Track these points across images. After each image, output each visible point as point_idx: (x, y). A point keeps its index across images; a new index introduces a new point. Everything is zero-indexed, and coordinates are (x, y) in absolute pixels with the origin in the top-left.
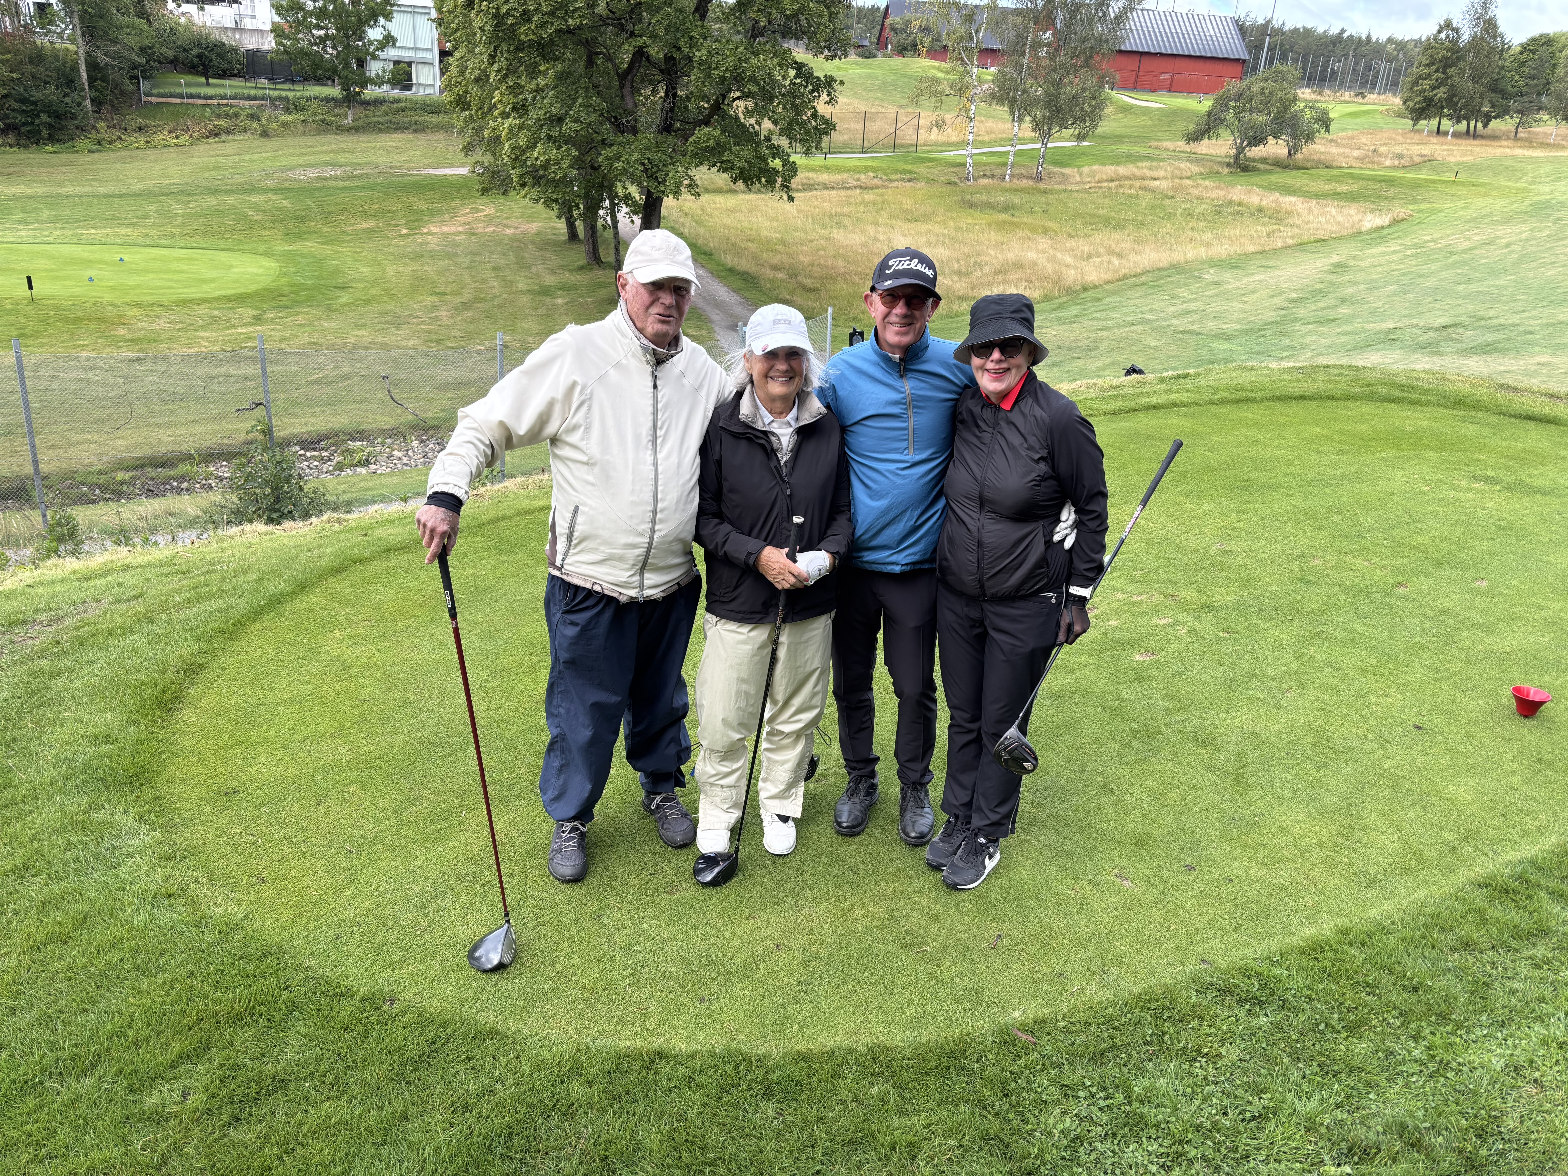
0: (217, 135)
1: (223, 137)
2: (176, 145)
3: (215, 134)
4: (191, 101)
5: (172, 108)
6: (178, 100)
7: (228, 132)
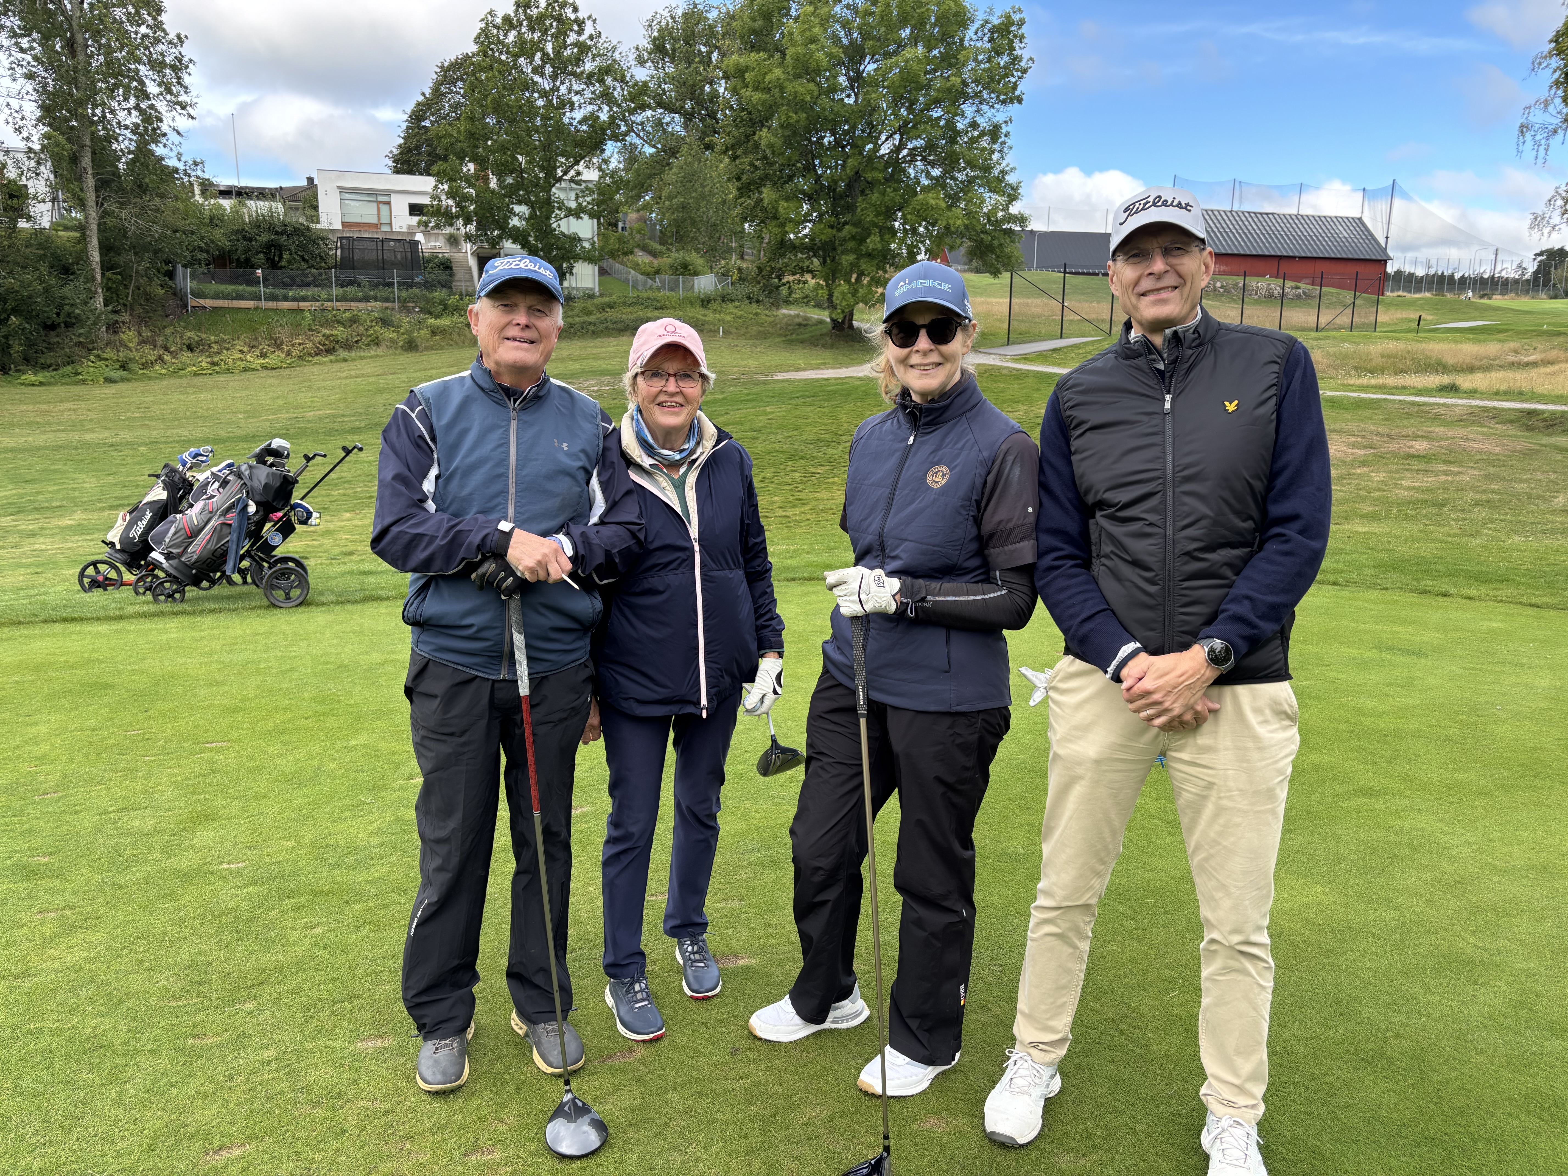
0: (330, 351)
1: (343, 354)
2: (264, 367)
3: (329, 349)
4: (271, 304)
5: (240, 316)
6: (250, 304)
7: (348, 346)
